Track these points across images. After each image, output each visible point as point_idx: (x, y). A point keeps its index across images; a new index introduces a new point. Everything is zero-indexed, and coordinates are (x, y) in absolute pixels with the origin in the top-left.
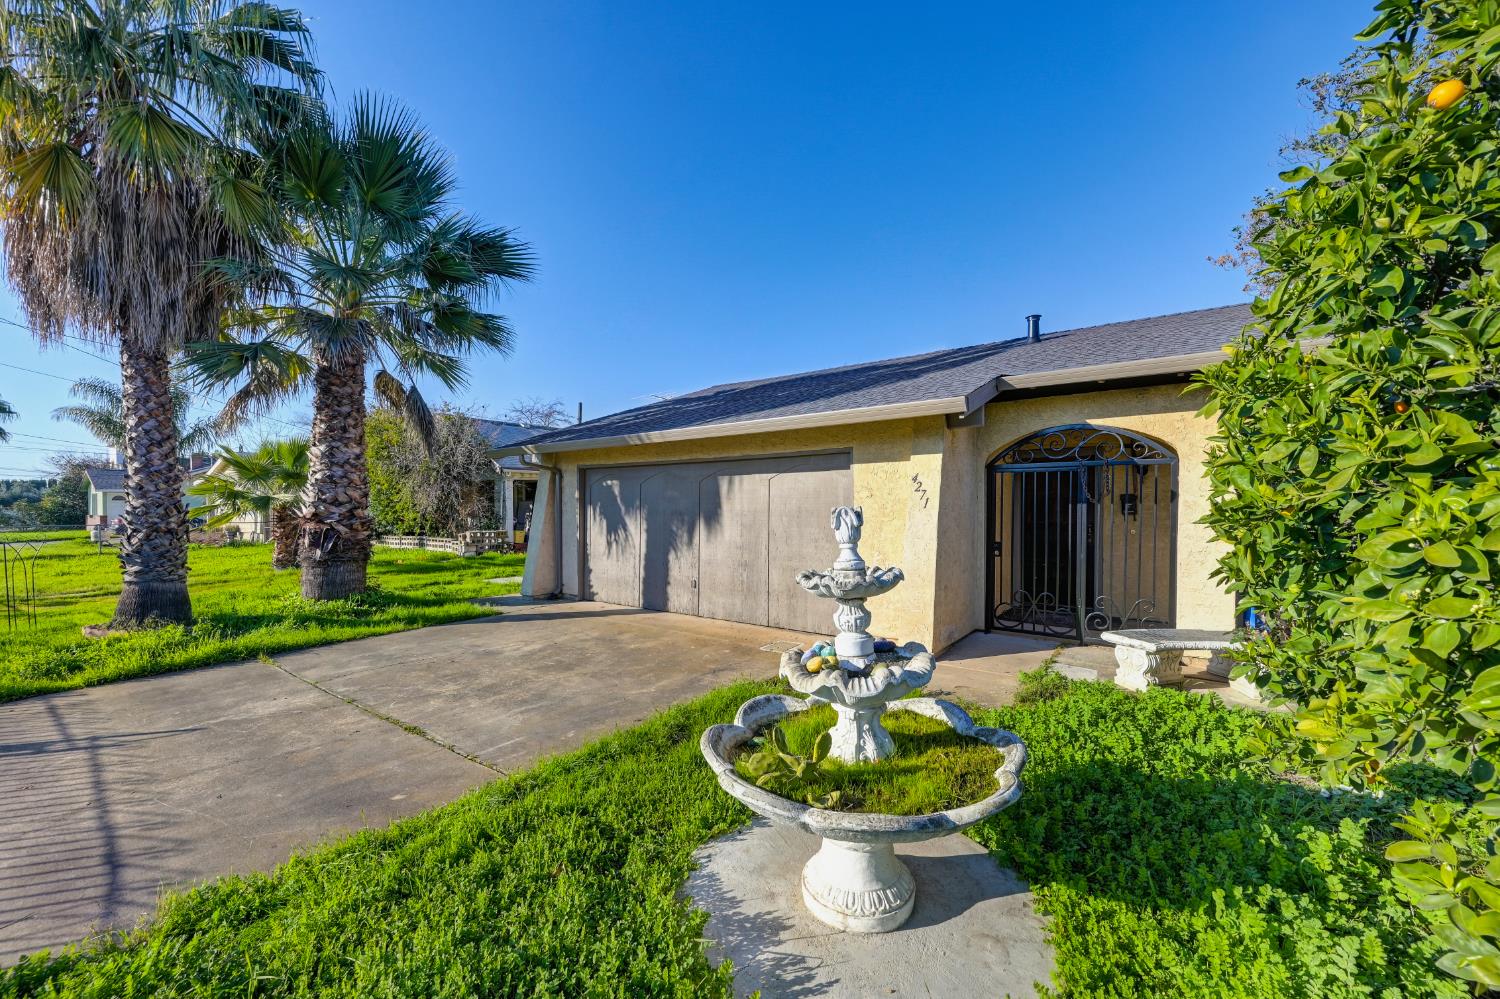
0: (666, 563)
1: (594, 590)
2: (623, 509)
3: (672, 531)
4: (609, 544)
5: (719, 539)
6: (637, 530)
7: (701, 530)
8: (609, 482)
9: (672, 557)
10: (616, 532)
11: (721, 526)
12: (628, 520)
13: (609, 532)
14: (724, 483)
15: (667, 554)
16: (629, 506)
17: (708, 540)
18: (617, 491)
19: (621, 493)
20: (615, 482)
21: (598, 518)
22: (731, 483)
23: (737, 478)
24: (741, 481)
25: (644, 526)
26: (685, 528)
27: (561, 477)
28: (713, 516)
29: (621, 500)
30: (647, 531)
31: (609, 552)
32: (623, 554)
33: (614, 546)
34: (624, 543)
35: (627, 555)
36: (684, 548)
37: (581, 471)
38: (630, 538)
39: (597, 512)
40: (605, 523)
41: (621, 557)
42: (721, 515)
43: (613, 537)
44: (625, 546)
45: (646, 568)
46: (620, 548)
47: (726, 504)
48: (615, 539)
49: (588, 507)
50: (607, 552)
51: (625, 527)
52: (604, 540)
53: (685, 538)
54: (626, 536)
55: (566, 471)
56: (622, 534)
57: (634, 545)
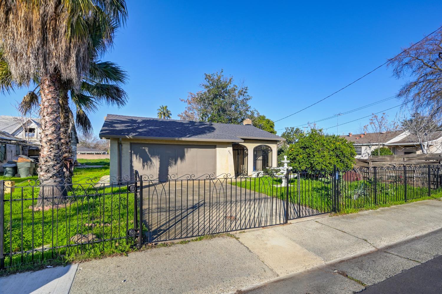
0: (167, 170)
2: (150, 156)
3: (169, 161)
4: (144, 166)
5: (184, 162)
6: (156, 162)
7: (179, 161)
8: (144, 148)
9: (169, 168)
10: (147, 162)
11: (185, 159)
12: (152, 159)
13: (143, 162)
14: (186, 150)
15: (168, 166)
16: (153, 155)
17: (181, 163)
18: (147, 150)
19: (148, 151)
20: (146, 148)
22: (187, 149)
23: (189, 149)
24: (190, 150)
25: (159, 160)
26: (174, 160)
27: (122, 145)
28: (182, 157)
29: (149, 153)
30: (160, 161)
31: (144, 168)
32: (150, 168)
33: (146, 166)
34: (150, 165)
35: (152, 168)
36: (174, 165)
37: (131, 144)
38: (153, 164)
39: (138, 156)
40: (141, 160)
41: (149, 169)
42: (185, 157)
43: (145, 164)
44: (151, 166)
45: (160, 171)
46: (149, 166)
47: (186, 155)
48: (146, 164)
49: (133, 155)
50: (143, 168)
51: (151, 161)
52: (141, 165)
53: (174, 163)
54: (151, 163)
55: (124, 144)
56: (149, 163)
57: (154, 165)
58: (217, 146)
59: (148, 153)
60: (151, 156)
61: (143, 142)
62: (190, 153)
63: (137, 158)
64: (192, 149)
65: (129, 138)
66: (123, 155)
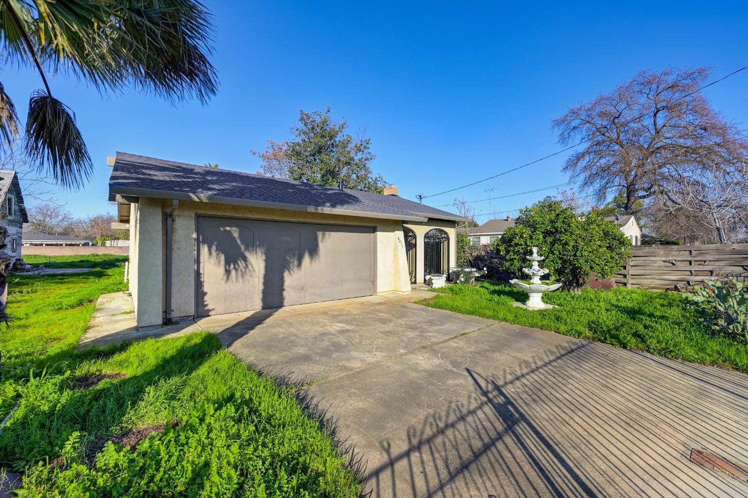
0: (282, 281)
1: (210, 307)
2: (243, 248)
3: (286, 260)
4: (228, 272)
5: (317, 262)
6: (257, 262)
7: (306, 259)
8: (228, 228)
9: (286, 274)
10: (235, 262)
11: (317, 254)
12: (247, 254)
13: (227, 263)
14: (320, 234)
15: (283, 272)
16: (251, 245)
17: (311, 263)
18: (236, 235)
19: (240, 236)
20: (234, 228)
21: (214, 253)
22: (323, 234)
23: (327, 233)
24: (329, 235)
25: (264, 257)
26: (296, 257)
27: (173, 220)
28: (314, 251)
29: (241, 240)
30: (266, 261)
31: (228, 278)
32: (242, 276)
33: (233, 272)
34: (243, 270)
35: (247, 277)
36: (296, 269)
37: (198, 217)
38: (250, 267)
39: (214, 248)
40: (222, 257)
41: (240, 279)
42: (318, 250)
43: (232, 266)
44: (245, 272)
45: (265, 284)
46: (240, 273)
47: (321, 245)
48: (235, 268)
49: (201, 245)
50: (225, 278)
51: (245, 259)
52: (222, 270)
53: (296, 263)
54: (246, 265)
55: (179, 216)
56: (241, 264)
57: (254, 270)
58: (378, 229)
59: (239, 242)
60: (247, 248)
61: (228, 214)
62: (329, 242)
63: (210, 253)
64: (333, 234)
65: (197, 200)
66: (175, 246)
